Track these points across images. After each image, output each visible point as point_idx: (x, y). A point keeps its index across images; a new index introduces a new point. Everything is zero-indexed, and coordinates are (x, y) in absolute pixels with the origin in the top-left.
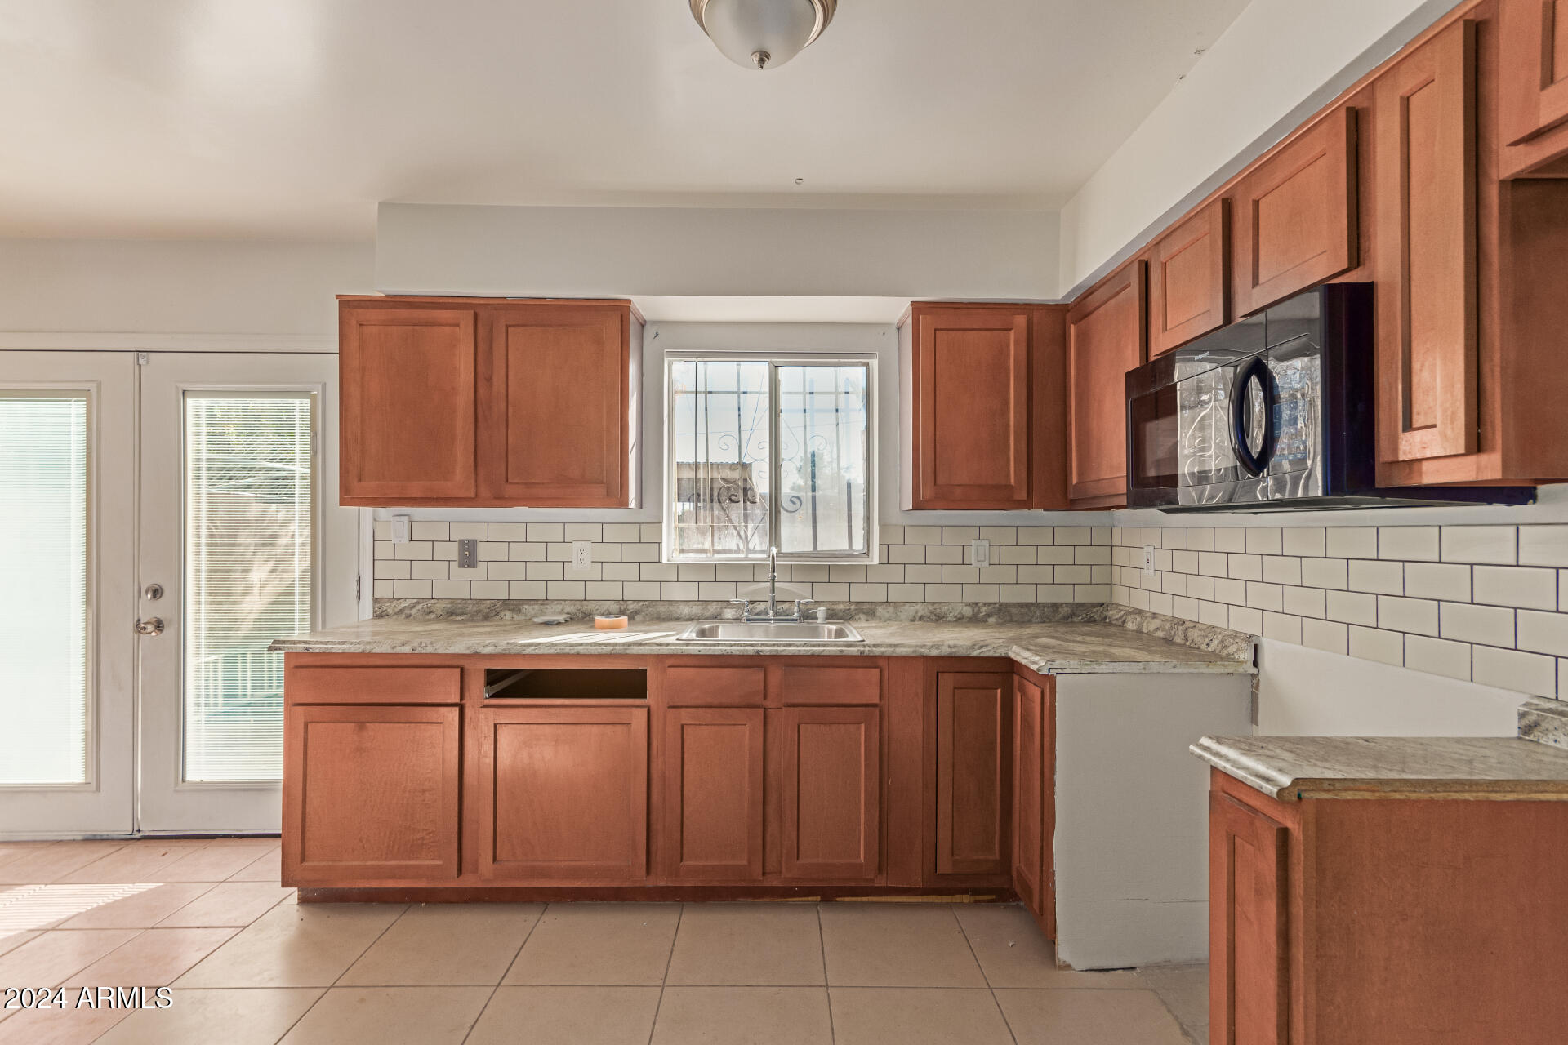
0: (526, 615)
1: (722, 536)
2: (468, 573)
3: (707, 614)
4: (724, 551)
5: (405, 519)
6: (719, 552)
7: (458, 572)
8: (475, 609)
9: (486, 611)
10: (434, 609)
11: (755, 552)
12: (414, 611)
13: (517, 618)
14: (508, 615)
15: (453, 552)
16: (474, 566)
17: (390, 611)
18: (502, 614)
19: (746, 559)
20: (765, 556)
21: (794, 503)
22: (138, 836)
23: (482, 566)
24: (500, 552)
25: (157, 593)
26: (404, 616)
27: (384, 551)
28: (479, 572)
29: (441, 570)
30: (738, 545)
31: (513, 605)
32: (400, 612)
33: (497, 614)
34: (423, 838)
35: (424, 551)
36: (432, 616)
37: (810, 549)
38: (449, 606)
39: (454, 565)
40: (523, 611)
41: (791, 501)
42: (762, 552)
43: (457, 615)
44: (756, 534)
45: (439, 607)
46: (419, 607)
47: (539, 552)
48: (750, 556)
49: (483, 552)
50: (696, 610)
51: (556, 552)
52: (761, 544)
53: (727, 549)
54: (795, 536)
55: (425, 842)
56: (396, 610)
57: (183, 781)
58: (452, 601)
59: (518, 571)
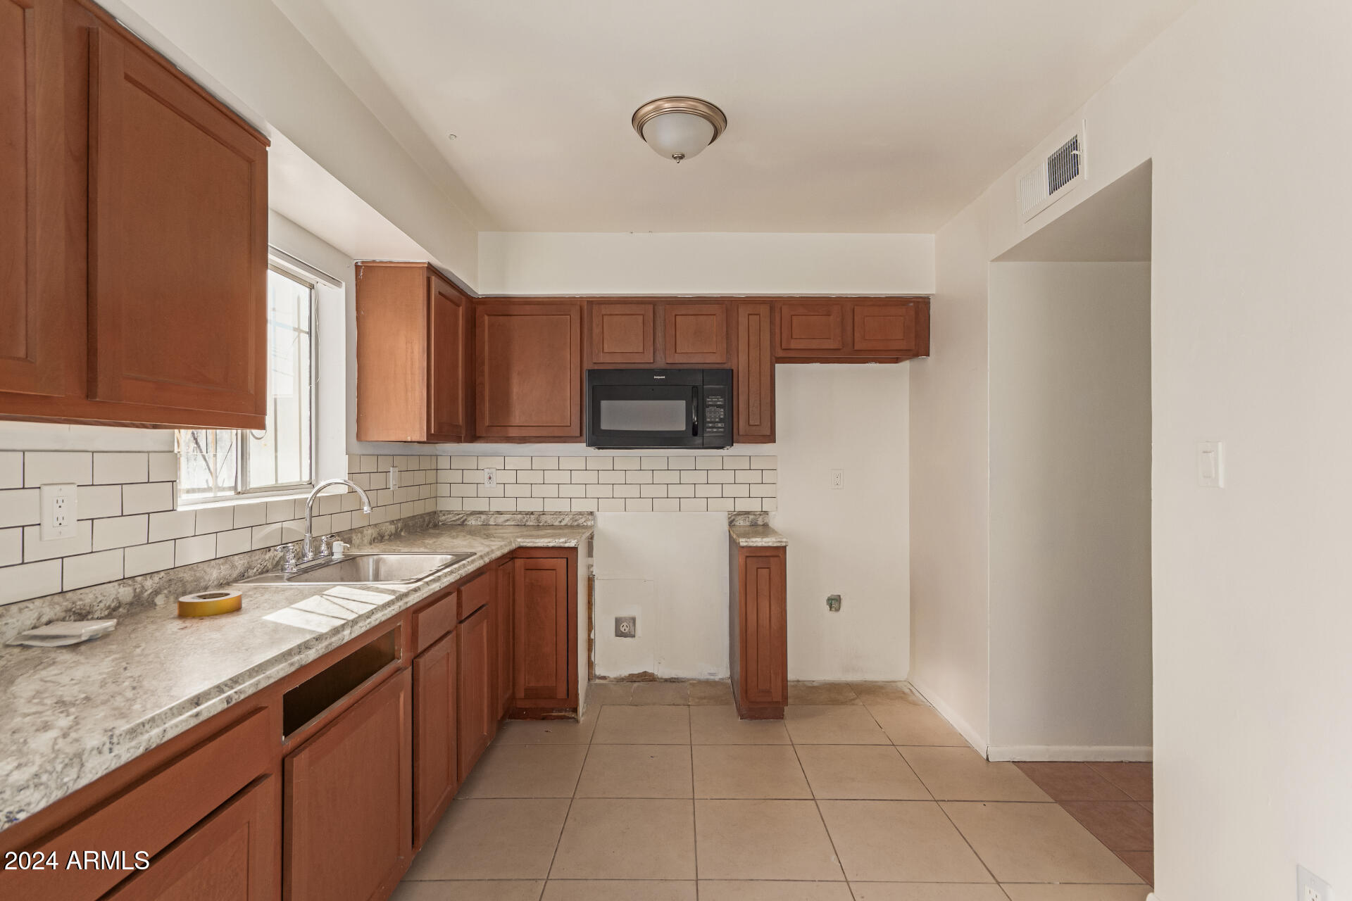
11: (223, 489)
20: (232, 493)
30: (207, 481)
37: (273, 481)
42: (230, 489)
52: (230, 479)
53: (195, 487)
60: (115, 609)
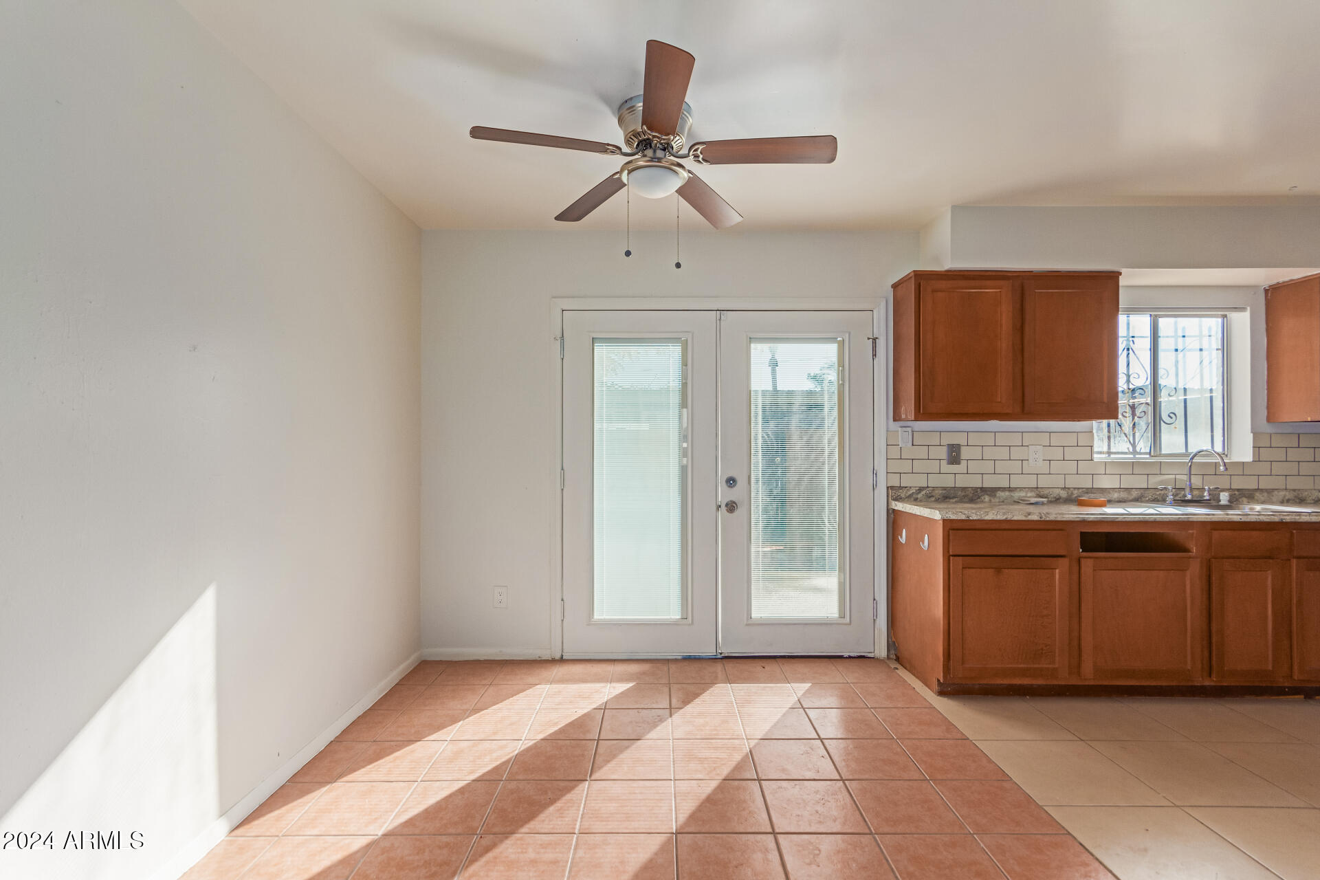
0: (1000, 499)
1: (1117, 442)
2: (954, 468)
3: (1131, 498)
4: (1118, 453)
5: (909, 429)
6: (1115, 453)
7: (946, 468)
8: (963, 494)
9: (971, 495)
10: (933, 494)
11: (1140, 453)
12: (920, 496)
13: (993, 500)
14: (987, 498)
15: (943, 453)
16: (959, 463)
17: (903, 496)
18: (982, 498)
19: (1134, 458)
20: (1148, 456)
21: (1171, 418)
22: (719, 656)
23: (964, 463)
24: (976, 453)
25: (731, 482)
26: (912, 499)
27: (895, 452)
28: (961, 468)
29: (934, 466)
30: (1128, 448)
31: (992, 491)
32: (910, 496)
33: (979, 498)
34: (1042, 649)
35: (922, 452)
36: (933, 499)
37: (1183, 451)
38: (944, 492)
39: (944, 463)
40: (998, 495)
41: (1169, 416)
42: (1146, 453)
43: (950, 498)
44: (1142, 440)
45: (938, 493)
46: (924, 492)
47: (1004, 453)
48: (1137, 456)
49: (965, 453)
50: (1123, 495)
51: (1017, 453)
52: (1145, 447)
53: (1120, 451)
54: (1172, 442)
55: (1044, 652)
56: (907, 495)
57: (751, 618)
58: (944, 488)
59: (989, 467)
60: (1058, 499)
